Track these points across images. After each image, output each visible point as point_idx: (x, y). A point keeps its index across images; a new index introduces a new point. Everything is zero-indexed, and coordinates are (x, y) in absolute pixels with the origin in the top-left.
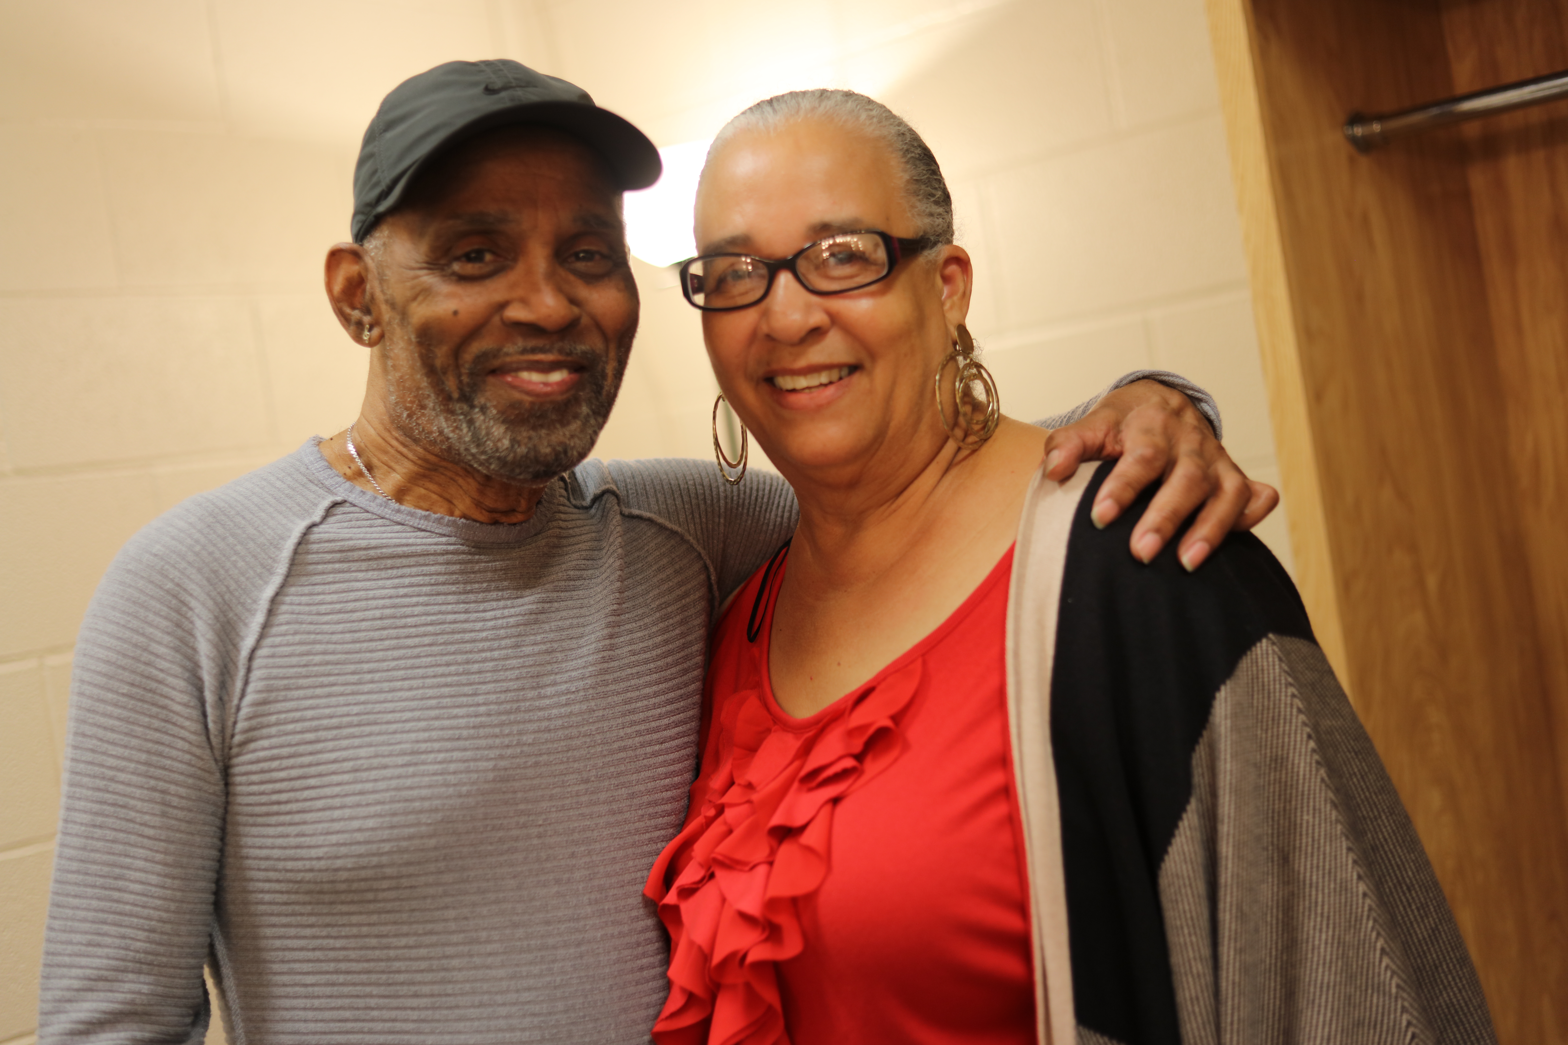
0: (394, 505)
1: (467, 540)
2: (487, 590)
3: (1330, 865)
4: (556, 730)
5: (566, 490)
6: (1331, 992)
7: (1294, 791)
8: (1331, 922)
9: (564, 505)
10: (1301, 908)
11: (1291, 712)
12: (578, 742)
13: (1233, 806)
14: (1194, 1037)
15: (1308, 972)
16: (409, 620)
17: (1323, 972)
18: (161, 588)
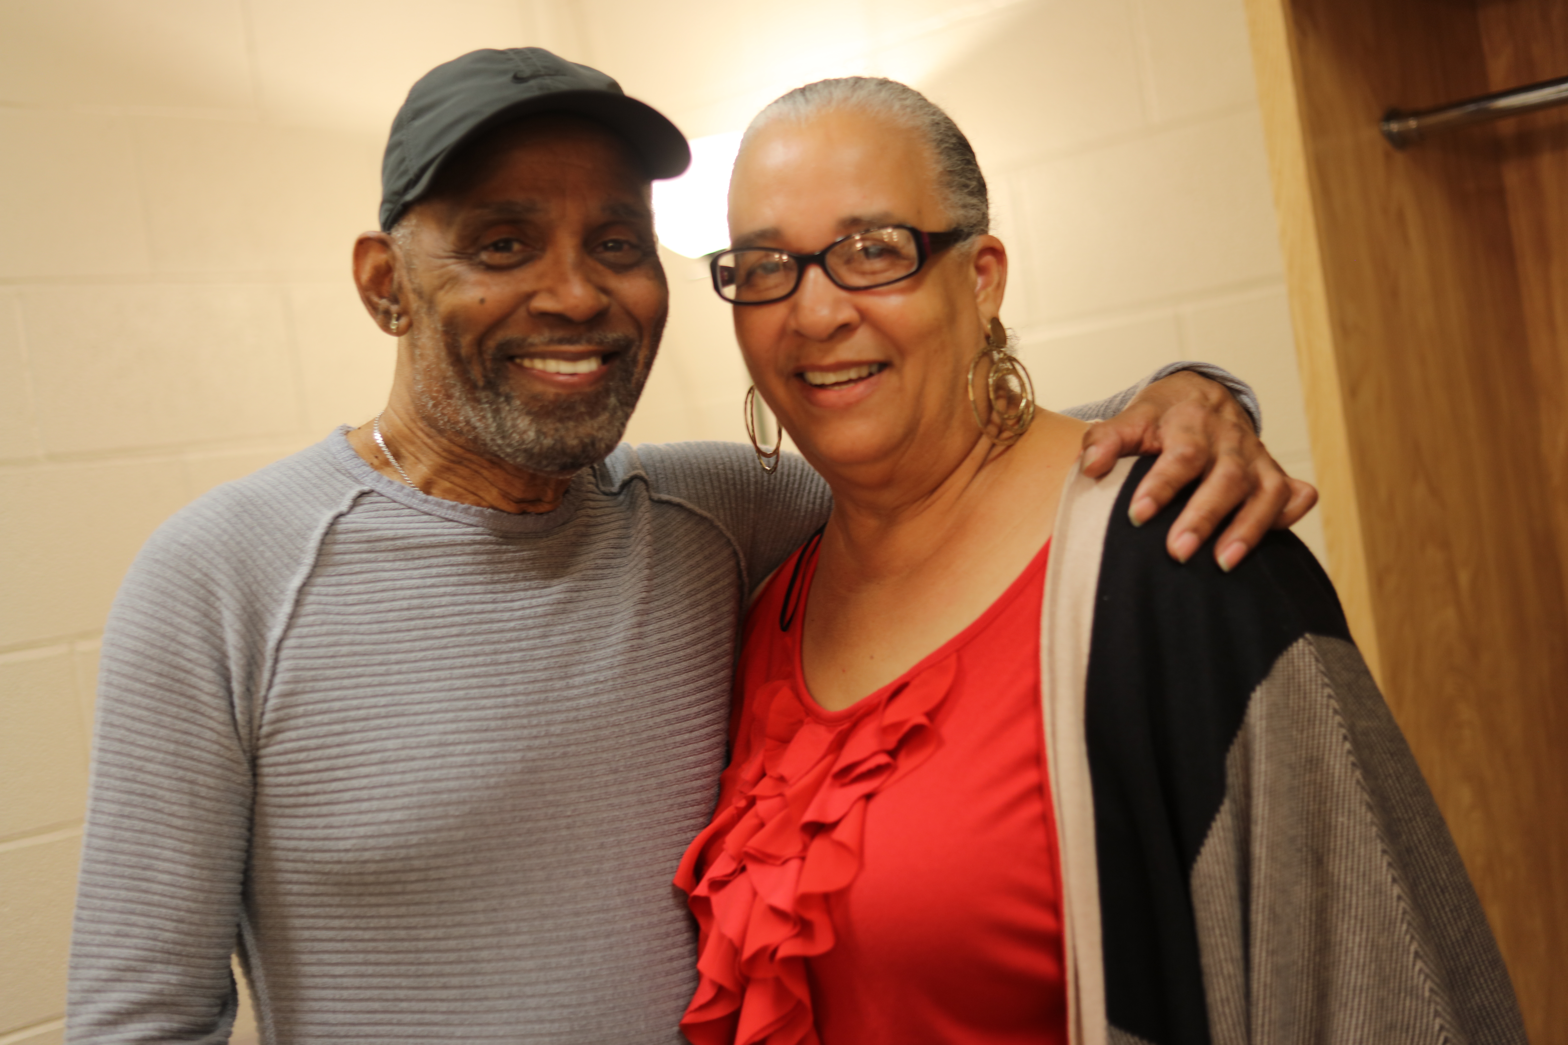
0: (421, 495)
1: (495, 530)
2: (514, 580)
3: (1364, 867)
4: (585, 720)
5: (595, 476)
6: (1364, 995)
7: (1329, 793)
8: (1365, 924)
9: (593, 492)
10: (1335, 910)
11: (1327, 713)
12: (606, 732)
13: (1267, 808)
14: (1224, 1039)
15: (1341, 975)
16: (437, 611)
17: (1357, 975)
18: (188, 577)
